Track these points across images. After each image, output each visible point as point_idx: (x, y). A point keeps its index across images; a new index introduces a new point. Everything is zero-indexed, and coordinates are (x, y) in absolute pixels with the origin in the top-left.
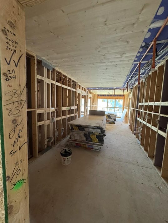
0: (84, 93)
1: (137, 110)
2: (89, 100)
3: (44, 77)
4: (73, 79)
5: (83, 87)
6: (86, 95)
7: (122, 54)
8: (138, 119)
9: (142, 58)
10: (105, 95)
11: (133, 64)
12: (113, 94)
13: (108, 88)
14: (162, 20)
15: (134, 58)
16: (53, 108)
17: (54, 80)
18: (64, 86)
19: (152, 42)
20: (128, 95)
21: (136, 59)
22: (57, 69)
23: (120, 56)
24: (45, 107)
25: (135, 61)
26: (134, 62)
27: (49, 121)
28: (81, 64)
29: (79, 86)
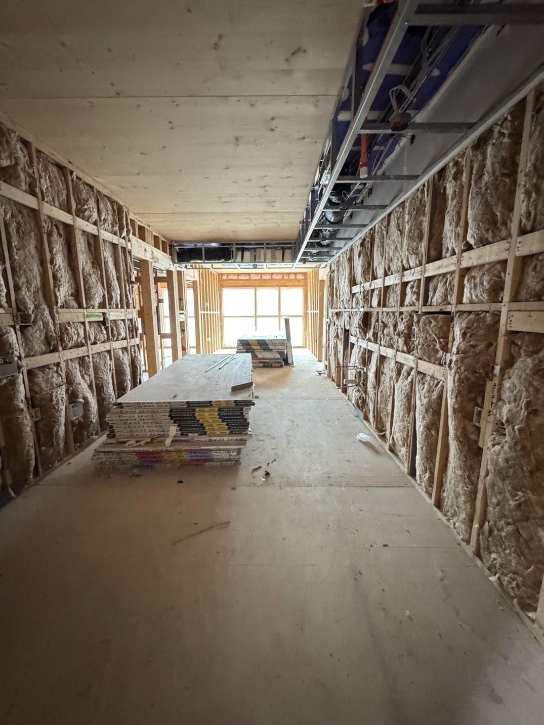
0: (164, 261)
1: (347, 313)
5: (156, 237)
7: (294, 53)
8: (353, 339)
15: (336, 89)
21: (345, 94)
29: (140, 227)
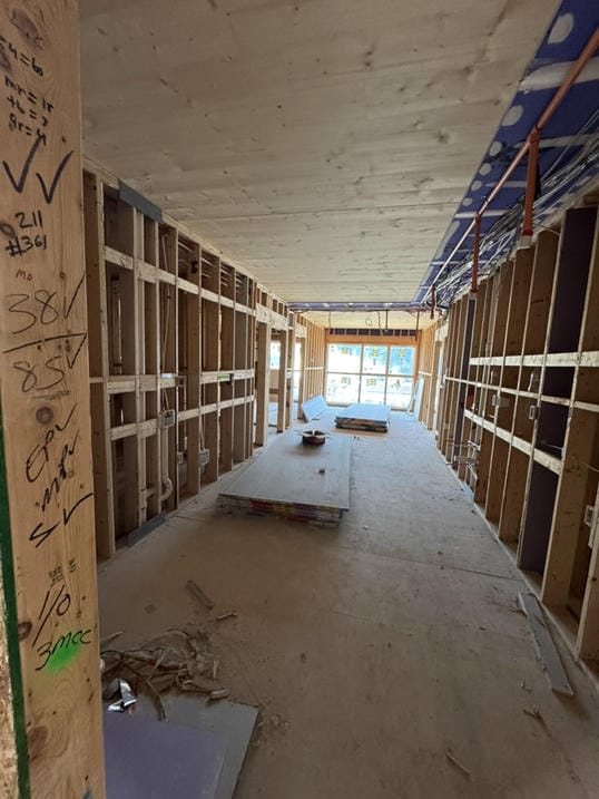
0: (279, 322)
1: (464, 385)
2: (297, 347)
3: (132, 256)
4: (240, 268)
5: (275, 301)
6: (286, 328)
7: (422, 182)
8: (467, 413)
9: (486, 199)
10: (352, 332)
11: (455, 220)
12: (383, 327)
13: (366, 305)
14: (562, 64)
15: (458, 199)
16: (169, 375)
17: (171, 271)
18: (208, 292)
19: (525, 140)
20: (432, 331)
21: (468, 202)
22: (182, 228)
23: (415, 189)
24: (137, 372)
25: (462, 209)
26: (458, 212)
27: (153, 422)
28: (273, 213)
29: (263, 294)
